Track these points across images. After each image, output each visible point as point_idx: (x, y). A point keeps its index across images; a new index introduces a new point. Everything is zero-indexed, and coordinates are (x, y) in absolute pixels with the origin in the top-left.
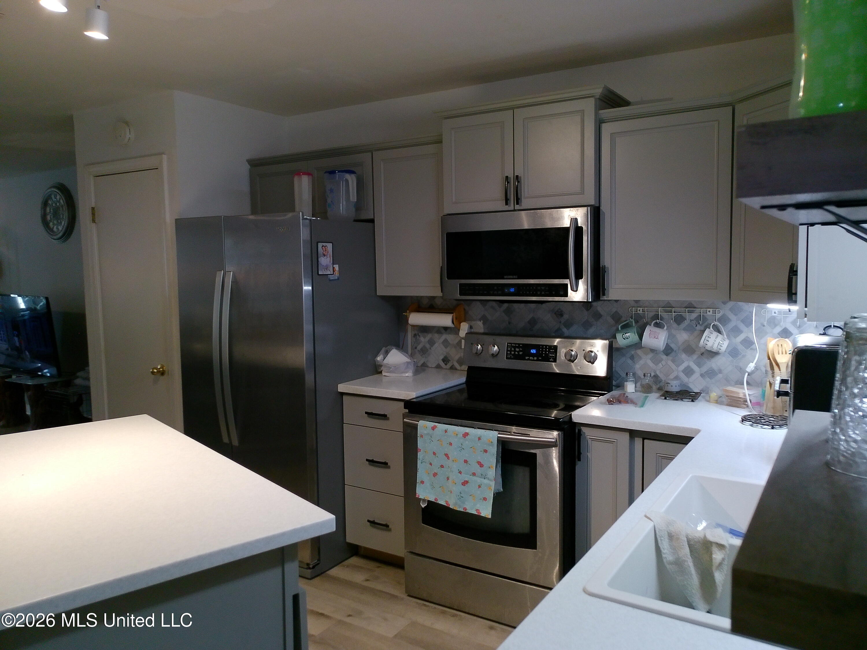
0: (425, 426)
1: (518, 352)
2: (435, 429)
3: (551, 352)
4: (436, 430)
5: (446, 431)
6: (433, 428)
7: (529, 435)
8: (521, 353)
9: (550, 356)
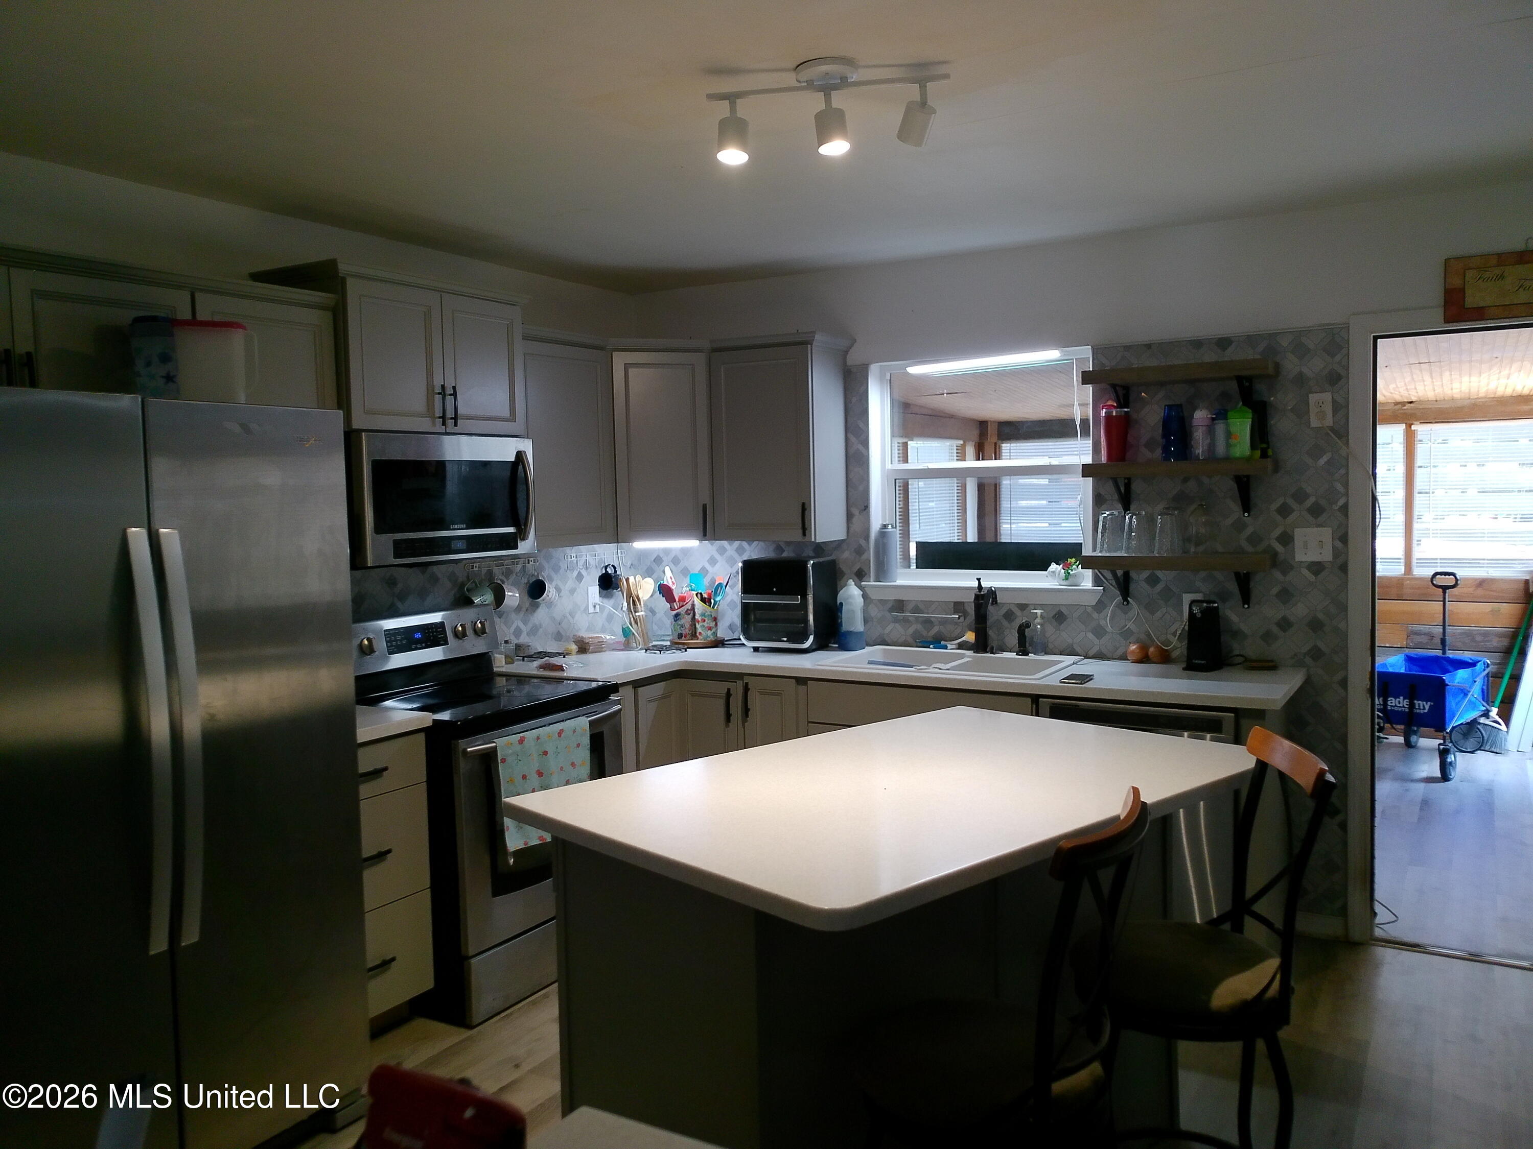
0: (508, 744)
1: (400, 640)
2: (524, 741)
3: (439, 632)
4: (526, 742)
5: (538, 738)
6: (521, 741)
7: (596, 711)
8: (404, 642)
9: (440, 638)
